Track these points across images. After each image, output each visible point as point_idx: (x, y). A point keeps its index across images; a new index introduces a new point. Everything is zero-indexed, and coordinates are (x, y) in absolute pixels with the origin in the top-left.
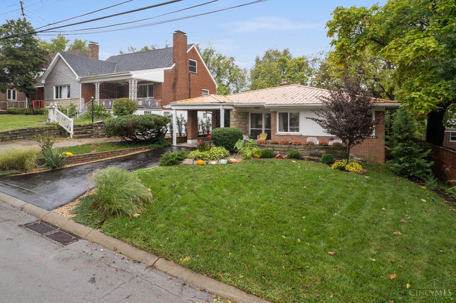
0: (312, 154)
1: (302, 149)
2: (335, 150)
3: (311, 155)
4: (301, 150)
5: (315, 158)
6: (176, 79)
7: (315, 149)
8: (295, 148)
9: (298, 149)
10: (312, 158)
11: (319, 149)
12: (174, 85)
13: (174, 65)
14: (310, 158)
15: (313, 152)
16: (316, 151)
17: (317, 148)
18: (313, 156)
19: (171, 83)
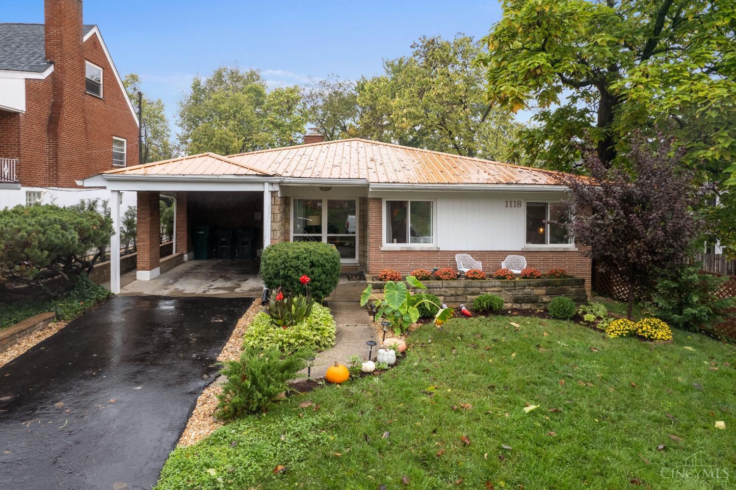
0: (519, 298)
1: (496, 289)
2: (564, 287)
3: (516, 300)
4: (494, 291)
5: (525, 306)
6: (56, 108)
7: (525, 287)
8: (481, 288)
9: (488, 290)
10: (517, 306)
11: (533, 286)
12: (53, 124)
13: (51, 70)
14: (514, 306)
15: (520, 294)
16: (528, 290)
17: (529, 285)
18: (521, 303)
19: (45, 117)
